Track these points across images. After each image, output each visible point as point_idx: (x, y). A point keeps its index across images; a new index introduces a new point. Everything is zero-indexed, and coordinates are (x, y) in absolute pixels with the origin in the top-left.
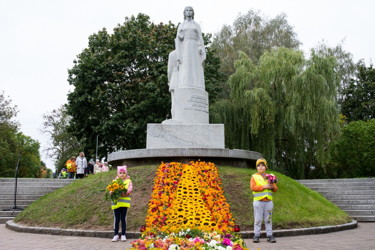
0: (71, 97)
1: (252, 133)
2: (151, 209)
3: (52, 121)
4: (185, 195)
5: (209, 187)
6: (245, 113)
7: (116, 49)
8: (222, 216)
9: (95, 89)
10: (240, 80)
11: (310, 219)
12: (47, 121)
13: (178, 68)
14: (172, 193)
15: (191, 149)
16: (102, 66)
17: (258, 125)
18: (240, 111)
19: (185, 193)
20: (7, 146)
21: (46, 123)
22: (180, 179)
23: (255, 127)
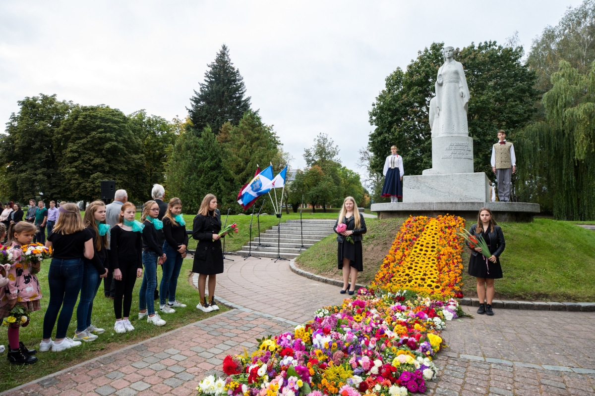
0: (373, 137)
1: (577, 158)
2: (384, 265)
3: (367, 156)
4: (420, 252)
5: (447, 245)
6: (567, 135)
7: (410, 86)
8: (449, 279)
9: (392, 127)
10: (558, 97)
11: (569, 292)
12: (363, 156)
13: (439, 115)
14: (407, 250)
15: (439, 203)
16: (397, 105)
17: (585, 148)
18: (560, 134)
19: (421, 250)
20: (332, 180)
21: (363, 158)
22: (420, 235)
23: (580, 151)
